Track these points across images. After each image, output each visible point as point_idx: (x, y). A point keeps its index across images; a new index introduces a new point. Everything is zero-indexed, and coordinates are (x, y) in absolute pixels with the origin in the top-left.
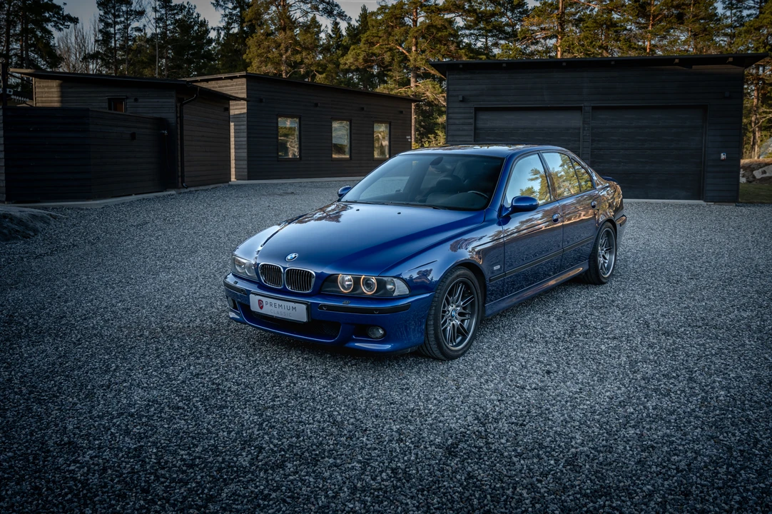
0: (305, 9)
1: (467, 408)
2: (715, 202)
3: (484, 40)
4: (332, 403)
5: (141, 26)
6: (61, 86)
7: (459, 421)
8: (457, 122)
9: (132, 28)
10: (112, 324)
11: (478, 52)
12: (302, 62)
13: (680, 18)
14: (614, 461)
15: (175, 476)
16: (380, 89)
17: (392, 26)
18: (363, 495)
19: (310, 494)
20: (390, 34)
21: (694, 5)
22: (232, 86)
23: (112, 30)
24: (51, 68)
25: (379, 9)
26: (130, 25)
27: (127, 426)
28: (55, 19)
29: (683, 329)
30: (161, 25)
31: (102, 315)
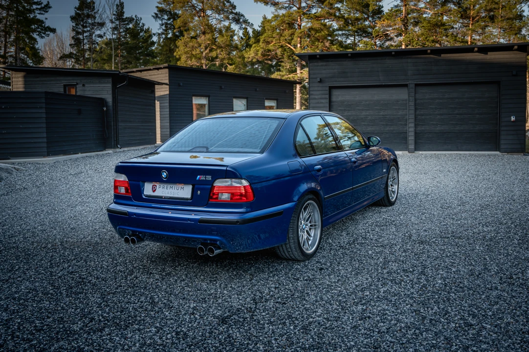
0: (219, 18)
1: (250, 293)
2: (508, 153)
3: (353, 38)
4: (157, 290)
5: (102, 34)
6: (25, 77)
7: (241, 301)
8: (316, 97)
9: (96, 35)
10: (29, 240)
11: (347, 47)
12: (217, 57)
13: (492, 19)
14: (336, 327)
15: (25, 336)
16: (275, 76)
17: (283, 30)
18: (147, 348)
19: (111, 348)
20: (281, 35)
21: (502, 8)
22: (158, 74)
23: (81, 37)
24: (35, 65)
25: (273, 17)
26: (94, 33)
27: (8, 305)
28: (39, 30)
29: (434, 240)
30: (116, 32)
31: (24, 234)
